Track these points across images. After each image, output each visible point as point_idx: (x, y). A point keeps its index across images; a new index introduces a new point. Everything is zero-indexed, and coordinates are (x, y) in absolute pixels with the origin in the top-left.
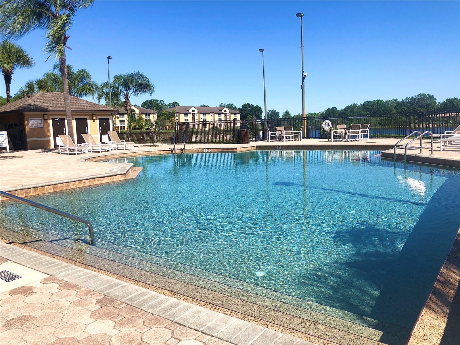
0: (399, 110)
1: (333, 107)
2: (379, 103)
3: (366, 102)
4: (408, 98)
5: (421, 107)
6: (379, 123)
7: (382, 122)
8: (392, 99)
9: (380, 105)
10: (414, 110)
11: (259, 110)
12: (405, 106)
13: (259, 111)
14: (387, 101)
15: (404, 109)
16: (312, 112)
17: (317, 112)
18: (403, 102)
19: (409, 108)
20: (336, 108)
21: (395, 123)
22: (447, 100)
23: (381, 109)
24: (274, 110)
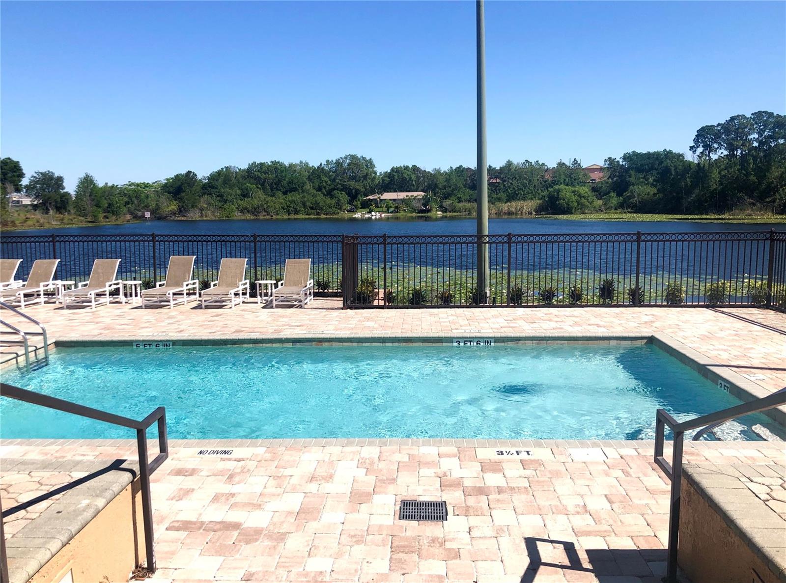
0: (317, 184)
1: (189, 172)
2: (276, 167)
3: (253, 164)
4: (330, 160)
5: (353, 178)
6: (283, 208)
7: (290, 207)
8: (299, 163)
9: (282, 172)
10: (342, 185)
11: (15, 170)
12: (326, 176)
13: (15, 172)
14: (291, 165)
15: (326, 182)
16: (138, 181)
17: (150, 181)
18: (320, 169)
19: (334, 180)
20: (196, 175)
21: (312, 208)
22: (392, 169)
23: (284, 180)
24: (48, 171)
